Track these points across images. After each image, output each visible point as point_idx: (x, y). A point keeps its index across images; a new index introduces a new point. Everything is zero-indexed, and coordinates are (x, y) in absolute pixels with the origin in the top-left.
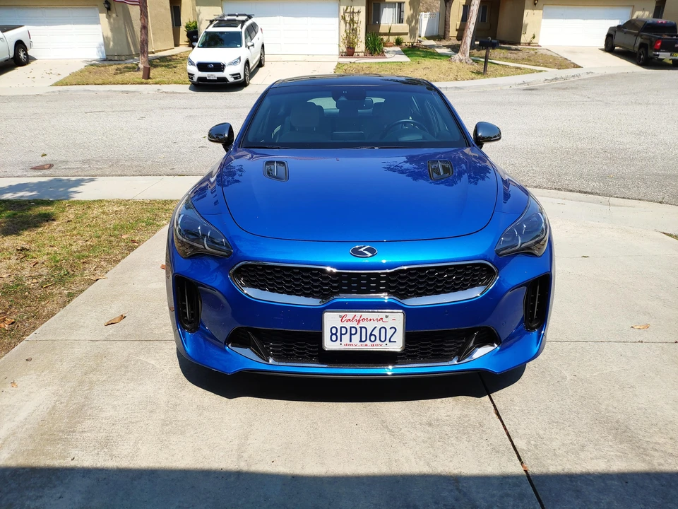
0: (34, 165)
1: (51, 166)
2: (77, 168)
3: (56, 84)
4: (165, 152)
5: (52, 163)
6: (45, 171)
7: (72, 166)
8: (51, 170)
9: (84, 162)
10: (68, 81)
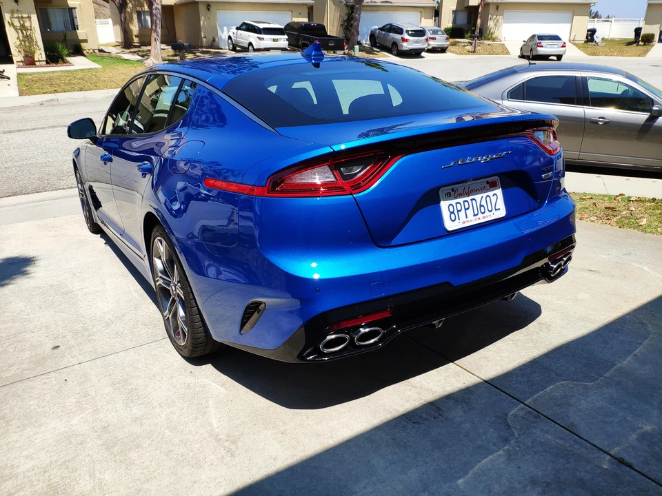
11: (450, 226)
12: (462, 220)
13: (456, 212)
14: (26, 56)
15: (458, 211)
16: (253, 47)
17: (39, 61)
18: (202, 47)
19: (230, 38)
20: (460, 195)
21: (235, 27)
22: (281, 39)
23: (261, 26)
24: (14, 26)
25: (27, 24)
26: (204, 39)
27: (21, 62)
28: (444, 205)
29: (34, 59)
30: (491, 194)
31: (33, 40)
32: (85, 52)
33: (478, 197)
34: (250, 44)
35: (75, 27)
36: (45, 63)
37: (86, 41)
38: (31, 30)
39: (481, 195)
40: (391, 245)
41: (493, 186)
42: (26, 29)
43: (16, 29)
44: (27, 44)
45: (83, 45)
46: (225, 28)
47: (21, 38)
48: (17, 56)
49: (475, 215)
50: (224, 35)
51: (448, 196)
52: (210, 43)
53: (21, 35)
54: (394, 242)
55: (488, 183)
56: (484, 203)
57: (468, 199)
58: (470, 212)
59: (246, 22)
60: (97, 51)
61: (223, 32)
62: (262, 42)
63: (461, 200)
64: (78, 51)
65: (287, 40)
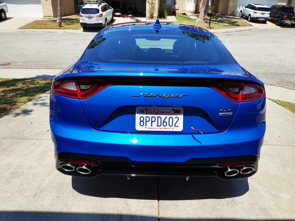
0: (1, 63)
1: (9, 64)
2: (20, 65)
3: (20, 28)
4: (60, 59)
5: (9, 62)
6: (6, 66)
7: (19, 64)
8: (9, 66)
9: (24, 62)
10: (25, 27)
11: (138, 128)
12: (148, 126)
13: (145, 121)
14: (151, 15)
15: (146, 121)
16: (251, 16)
17: (155, 17)
18: (227, 15)
19: (241, 11)
20: (151, 113)
21: (244, 6)
22: (266, 13)
23: (257, 6)
24: (149, 3)
25: (154, 2)
26: (229, 11)
27: (149, 17)
28: (138, 116)
29: (153, 16)
30: (174, 116)
31: (154, 8)
32: (176, 14)
33: (163, 117)
34: (250, 15)
35: (175, 3)
36: (157, 18)
37: (178, 10)
38: (155, 4)
39: (166, 116)
40: (100, 129)
41: (177, 112)
42: (153, 4)
43: (149, 4)
44: (152, 10)
45: (176, 11)
46: (241, 6)
47: (150, 8)
48: (148, 14)
49: (158, 126)
50: (239, 10)
51: (142, 112)
52: (232, 13)
53: (151, 6)
54: (102, 128)
55: (173, 110)
56: (167, 120)
57: (156, 116)
58: (155, 124)
59: (250, 4)
60: (181, 14)
61: (239, 8)
62: (256, 14)
63: (150, 116)
64: (173, 13)
65: (269, 14)
